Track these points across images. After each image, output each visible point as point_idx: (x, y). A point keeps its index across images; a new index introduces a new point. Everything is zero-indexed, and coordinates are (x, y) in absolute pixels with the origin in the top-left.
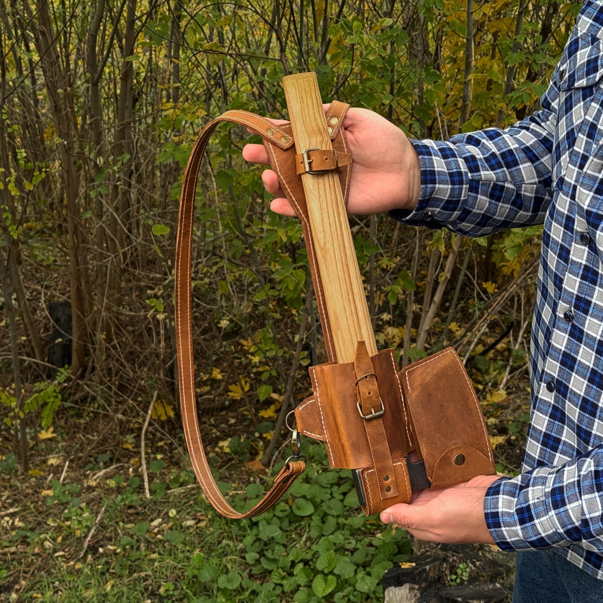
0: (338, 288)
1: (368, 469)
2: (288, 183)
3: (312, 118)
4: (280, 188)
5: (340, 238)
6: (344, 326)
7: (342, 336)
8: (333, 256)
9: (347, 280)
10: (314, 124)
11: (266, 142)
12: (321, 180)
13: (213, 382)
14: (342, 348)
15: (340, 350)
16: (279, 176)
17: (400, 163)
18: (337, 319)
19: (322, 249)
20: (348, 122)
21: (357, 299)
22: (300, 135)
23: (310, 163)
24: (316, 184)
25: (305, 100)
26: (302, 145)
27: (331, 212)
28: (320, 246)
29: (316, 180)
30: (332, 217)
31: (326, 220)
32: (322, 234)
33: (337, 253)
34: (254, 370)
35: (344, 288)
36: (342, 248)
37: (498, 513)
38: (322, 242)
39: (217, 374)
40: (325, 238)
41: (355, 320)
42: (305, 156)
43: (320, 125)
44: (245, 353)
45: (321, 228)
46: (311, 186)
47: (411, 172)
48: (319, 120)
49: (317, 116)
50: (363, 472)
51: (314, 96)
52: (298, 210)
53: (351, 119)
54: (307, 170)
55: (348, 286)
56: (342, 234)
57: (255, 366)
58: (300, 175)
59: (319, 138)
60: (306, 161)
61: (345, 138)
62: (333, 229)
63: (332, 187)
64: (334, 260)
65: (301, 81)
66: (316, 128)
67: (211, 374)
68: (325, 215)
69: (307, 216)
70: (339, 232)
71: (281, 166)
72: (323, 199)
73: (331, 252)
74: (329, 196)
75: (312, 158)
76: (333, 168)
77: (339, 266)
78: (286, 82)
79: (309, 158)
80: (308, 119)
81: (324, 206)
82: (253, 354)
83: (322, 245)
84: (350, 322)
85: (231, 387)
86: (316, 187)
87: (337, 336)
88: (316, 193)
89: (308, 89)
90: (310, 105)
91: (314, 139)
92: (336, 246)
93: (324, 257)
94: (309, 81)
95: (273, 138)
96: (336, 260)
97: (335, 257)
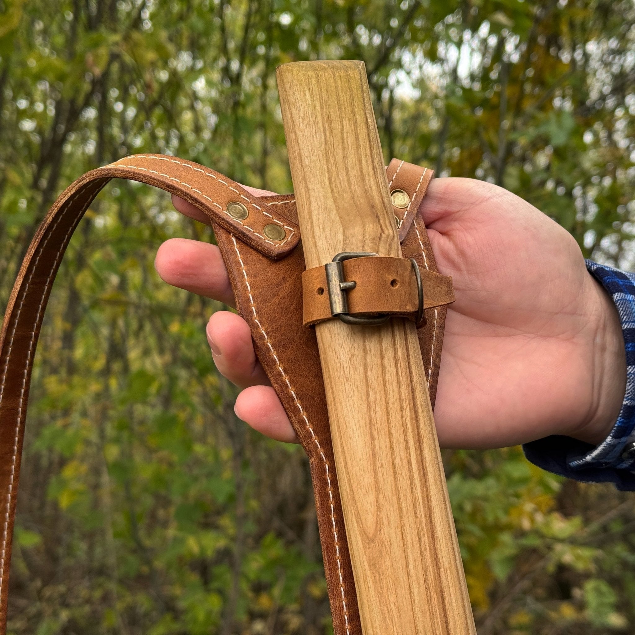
2: (280, 346)
3: (354, 173)
4: (257, 360)
5: (421, 510)
8: (401, 564)
10: (359, 192)
11: (222, 236)
12: (372, 344)
16: (253, 326)
17: (573, 313)
19: (369, 540)
20: (433, 208)
22: (318, 216)
23: (346, 292)
24: (359, 353)
25: (336, 125)
26: (322, 244)
27: (397, 434)
28: (363, 533)
29: (358, 342)
30: (400, 449)
31: (383, 457)
32: (371, 497)
33: (413, 554)
36: (425, 539)
38: (370, 520)
40: (379, 508)
42: (334, 271)
43: (375, 194)
45: (367, 479)
46: (344, 357)
47: (598, 340)
48: (371, 182)
49: (368, 169)
51: (360, 119)
52: (302, 422)
53: (441, 200)
54: (338, 308)
56: (427, 499)
58: (313, 327)
59: (371, 228)
60: (336, 285)
61: (428, 245)
62: (404, 483)
63: (402, 364)
64: (402, 575)
65: (327, 75)
66: (362, 201)
68: (382, 443)
69: (327, 443)
70: (418, 492)
71: (261, 301)
72: (376, 396)
73: (397, 550)
74: (392, 388)
75: (355, 277)
76: (410, 308)
77: (418, 592)
78: (288, 78)
79: (343, 277)
80: (343, 175)
81: (379, 415)
83: (371, 531)
86: (358, 360)
88: (358, 376)
89: (345, 98)
90: (350, 140)
91: (357, 230)
92: (410, 533)
93: (374, 564)
94: (348, 78)
95: (244, 225)
96: (409, 575)
97: (407, 567)
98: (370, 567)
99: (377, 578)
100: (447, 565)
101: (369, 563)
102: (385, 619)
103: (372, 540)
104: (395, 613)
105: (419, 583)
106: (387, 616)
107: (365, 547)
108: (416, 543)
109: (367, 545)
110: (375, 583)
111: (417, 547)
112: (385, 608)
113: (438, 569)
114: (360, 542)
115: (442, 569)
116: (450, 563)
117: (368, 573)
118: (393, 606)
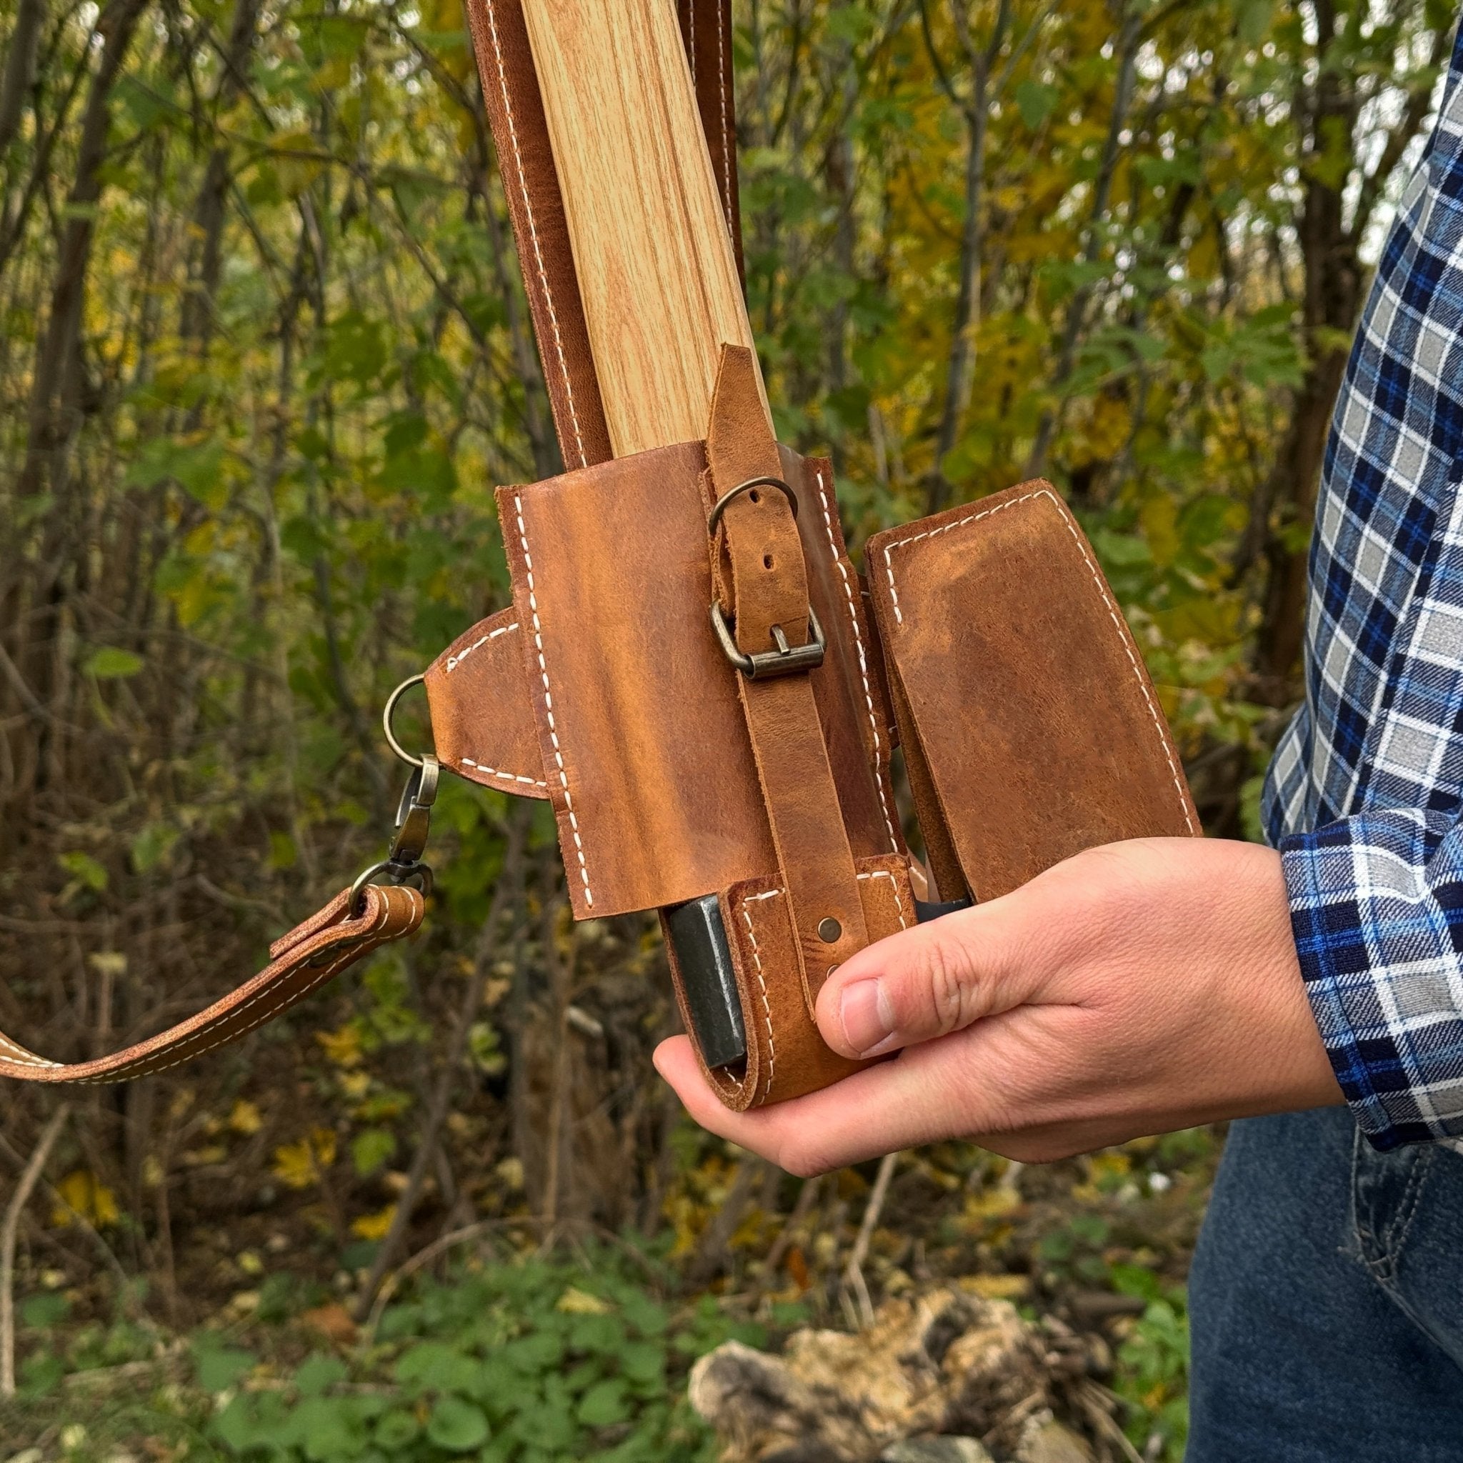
0: (625, 166)
1: (756, 886)
6: (649, 315)
7: (642, 352)
8: (604, 40)
9: (662, 140)
13: (235, 1139)
14: (641, 401)
15: (631, 410)
18: (617, 282)
21: (697, 218)
33: (621, 31)
34: (352, 1112)
35: (647, 167)
36: (638, 17)
37: (1353, 905)
39: (247, 1118)
41: (693, 295)
44: (330, 1069)
50: (733, 898)
55: (665, 158)
57: (352, 1102)
64: (606, 55)
67: (227, 1114)
73: (597, 22)
82: (351, 1071)
84: (674, 301)
85: (283, 1155)
87: (618, 353)
93: (565, 41)
96: (615, 56)
97: (613, 45)
98: (561, 47)
99: (571, 58)
100: (667, 53)
101: (560, 41)
102: (583, 109)
103: (562, 10)
104: (598, 100)
105: (629, 68)
106: (586, 104)
107: (552, 20)
108: (624, 16)
109: (555, 17)
110: (568, 65)
111: (625, 23)
112: (583, 95)
113: (656, 56)
114: (546, 19)
115: (661, 58)
116: (671, 51)
117: (559, 54)
118: (594, 91)
